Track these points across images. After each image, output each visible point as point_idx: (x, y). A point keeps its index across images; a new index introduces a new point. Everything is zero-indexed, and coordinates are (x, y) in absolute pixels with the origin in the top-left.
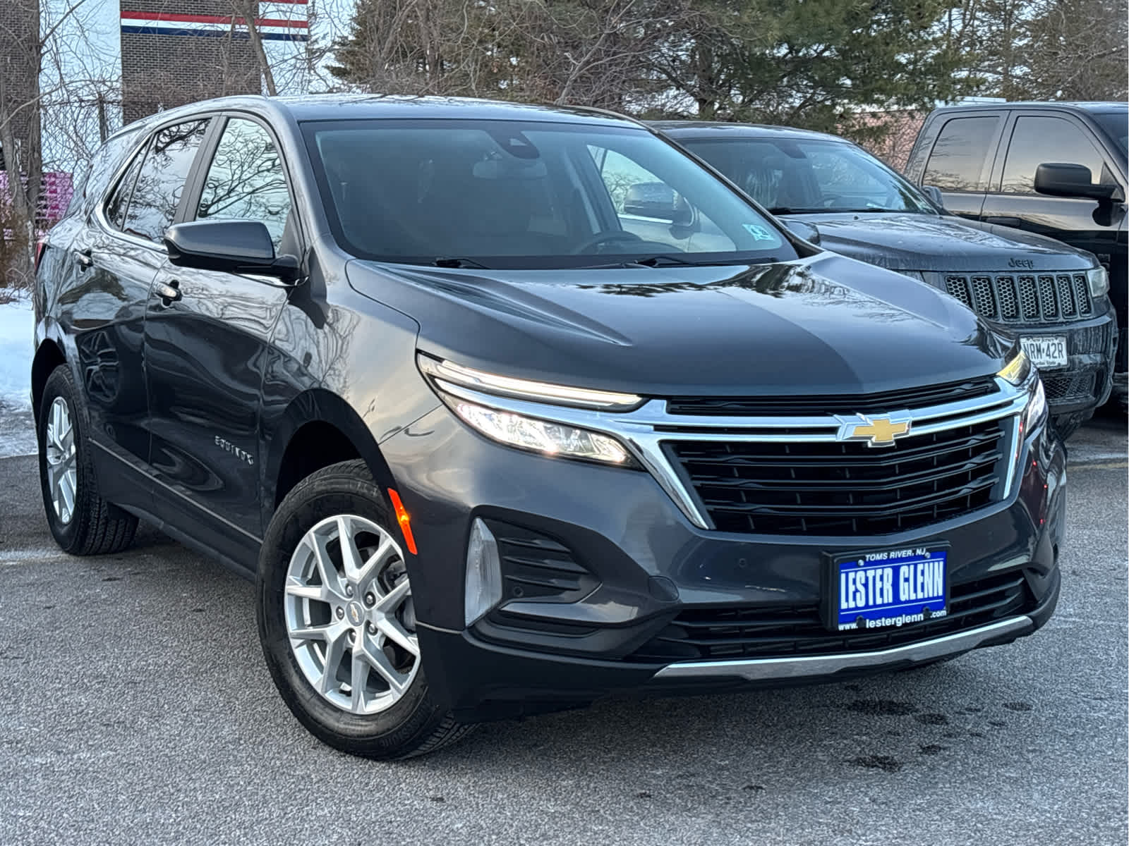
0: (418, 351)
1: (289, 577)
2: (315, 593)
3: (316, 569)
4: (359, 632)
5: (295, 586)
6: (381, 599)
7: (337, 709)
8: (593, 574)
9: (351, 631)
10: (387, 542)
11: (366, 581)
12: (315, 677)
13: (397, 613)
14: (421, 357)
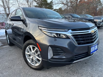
0: (38, 26)
1: (26, 52)
2: (29, 53)
3: (28, 51)
4: (34, 57)
5: (26, 53)
6: (36, 54)
7: (32, 65)
8: (65, 52)
9: (33, 57)
10: (36, 48)
11: (34, 52)
12: (29, 62)
13: (38, 56)
14: (39, 27)
